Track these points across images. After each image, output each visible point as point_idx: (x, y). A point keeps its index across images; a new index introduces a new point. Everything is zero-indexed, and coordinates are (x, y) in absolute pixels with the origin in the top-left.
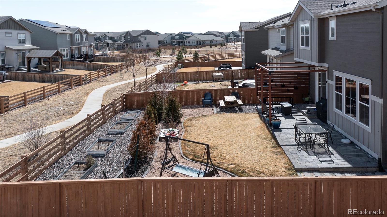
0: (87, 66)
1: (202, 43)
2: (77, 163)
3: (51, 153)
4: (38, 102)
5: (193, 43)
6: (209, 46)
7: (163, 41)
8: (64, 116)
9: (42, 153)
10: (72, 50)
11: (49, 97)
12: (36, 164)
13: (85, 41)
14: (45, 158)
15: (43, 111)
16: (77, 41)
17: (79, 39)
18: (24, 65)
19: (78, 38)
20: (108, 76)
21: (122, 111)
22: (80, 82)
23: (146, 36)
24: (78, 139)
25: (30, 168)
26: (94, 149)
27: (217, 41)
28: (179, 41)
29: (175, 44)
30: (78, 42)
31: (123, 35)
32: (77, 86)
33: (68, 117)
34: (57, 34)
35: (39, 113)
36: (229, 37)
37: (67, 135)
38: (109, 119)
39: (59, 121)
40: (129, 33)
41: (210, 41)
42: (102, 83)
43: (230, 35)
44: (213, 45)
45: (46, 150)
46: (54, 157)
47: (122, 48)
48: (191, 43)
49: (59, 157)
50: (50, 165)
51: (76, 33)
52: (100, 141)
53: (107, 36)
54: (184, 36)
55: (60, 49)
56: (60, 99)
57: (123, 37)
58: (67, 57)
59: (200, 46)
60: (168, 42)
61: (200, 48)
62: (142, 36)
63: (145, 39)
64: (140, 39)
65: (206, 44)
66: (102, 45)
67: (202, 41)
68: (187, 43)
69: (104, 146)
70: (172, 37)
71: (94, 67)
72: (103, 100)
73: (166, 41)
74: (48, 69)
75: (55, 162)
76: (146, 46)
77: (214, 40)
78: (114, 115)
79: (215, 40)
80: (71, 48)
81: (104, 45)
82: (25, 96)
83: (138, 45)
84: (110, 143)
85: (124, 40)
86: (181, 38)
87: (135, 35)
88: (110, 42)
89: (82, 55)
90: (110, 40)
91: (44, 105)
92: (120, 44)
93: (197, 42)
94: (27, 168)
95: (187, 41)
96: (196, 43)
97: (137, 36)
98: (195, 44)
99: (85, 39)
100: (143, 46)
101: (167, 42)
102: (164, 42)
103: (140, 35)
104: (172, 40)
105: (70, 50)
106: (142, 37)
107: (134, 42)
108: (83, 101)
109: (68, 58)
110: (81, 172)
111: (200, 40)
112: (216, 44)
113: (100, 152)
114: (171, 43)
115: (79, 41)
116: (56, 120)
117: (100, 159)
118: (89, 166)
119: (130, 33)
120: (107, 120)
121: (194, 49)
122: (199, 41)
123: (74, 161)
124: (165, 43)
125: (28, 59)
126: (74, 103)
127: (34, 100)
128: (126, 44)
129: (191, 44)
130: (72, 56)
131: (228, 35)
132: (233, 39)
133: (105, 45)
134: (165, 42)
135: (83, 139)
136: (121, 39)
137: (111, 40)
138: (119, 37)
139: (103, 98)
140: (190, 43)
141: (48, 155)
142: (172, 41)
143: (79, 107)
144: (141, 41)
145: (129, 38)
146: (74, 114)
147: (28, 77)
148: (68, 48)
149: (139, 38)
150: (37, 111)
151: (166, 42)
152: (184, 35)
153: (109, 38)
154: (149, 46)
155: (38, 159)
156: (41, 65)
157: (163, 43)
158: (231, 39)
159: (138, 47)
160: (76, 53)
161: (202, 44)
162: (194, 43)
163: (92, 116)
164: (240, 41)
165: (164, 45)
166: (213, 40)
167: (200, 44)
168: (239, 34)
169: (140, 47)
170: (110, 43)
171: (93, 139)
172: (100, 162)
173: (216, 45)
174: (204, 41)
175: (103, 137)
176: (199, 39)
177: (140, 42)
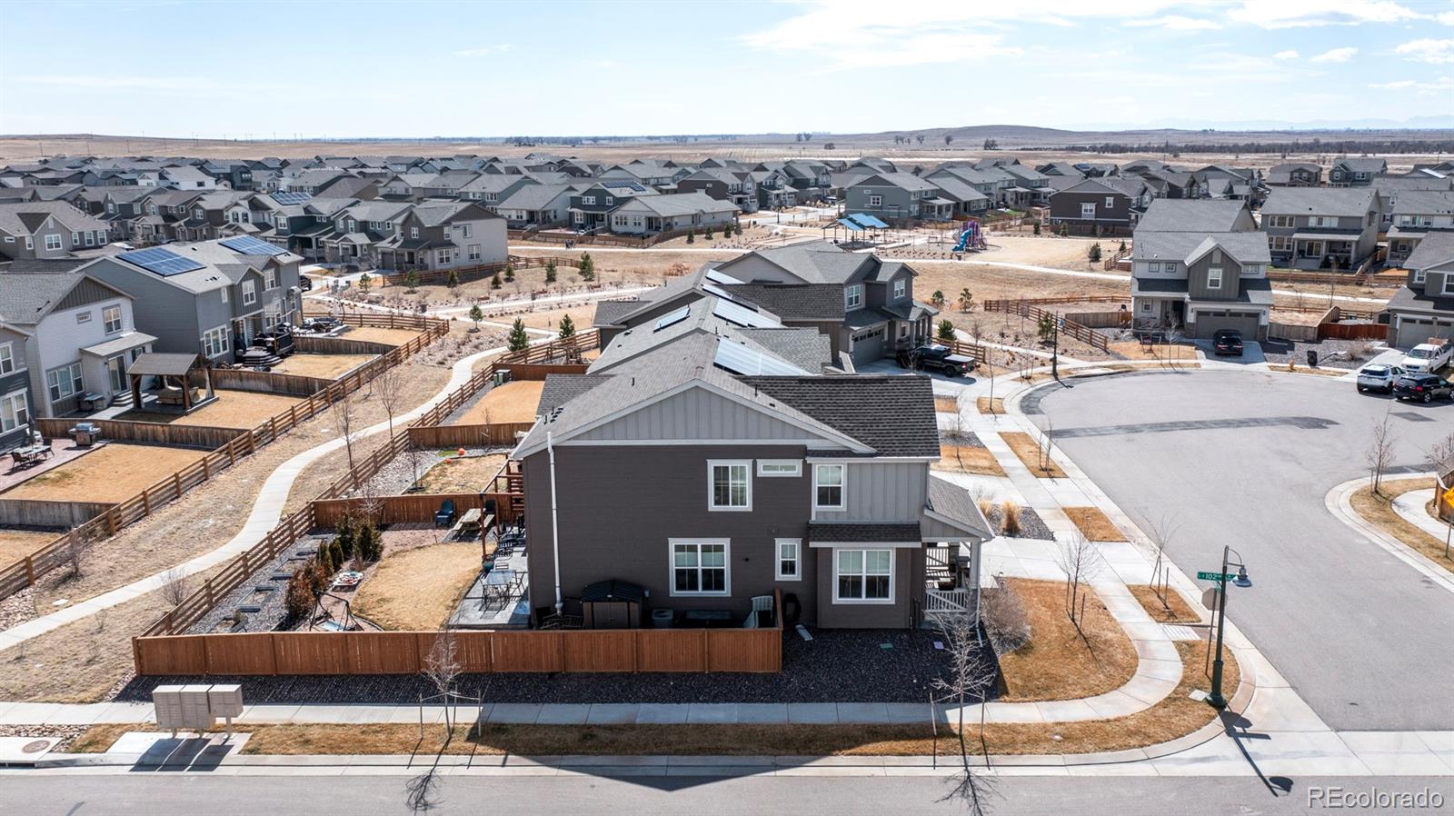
0: (273, 382)
1: (662, 226)
2: (225, 619)
3: (196, 607)
4: (168, 505)
5: (635, 223)
6: (686, 238)
7: (544, 212)
8: (215, 540)
9: (186, 606)
10: (235, 325)
11: (188, 493)
12: (180, 620)
13: (272, 286)
14: (189, 613)
15: (179, 528)
16: (247, 301)
17: (252, 294)
18: (124, 387)
19: (249, 293)
20: (320, 414)
21: (310, 533)
22: (249, 446)
23: (465, 222)
24: (230, 587)
25: (174, 625)
26: (247, 602)
27: (716, 216)
28: (594, 215)
29: (582, 227)
30: (250, 303)
31: (400, 220)
32: (244, 455)
33: (220, 542)
34: (195, 296)
35: (173, 533)
36: (773, 187)
37: (213, 584)
38: (281, 551)
39: (207, 550)
40: (413, 216)
41: (691, 217)
42: (300, 440)
43: (774, 182)
44: (699, 232)
45: (190, 603)
46: (199, 612)
47: (397, 263)
48: (630, 223)
49: (205, 612)
50: (196, 621)
51: (245, 279)
52: (259, 590)
53: (353, 219)
54: (611, 198)
55: (205, 333)
56: (209, 496)
57: (398, 224)
58: (225, 349)
59: (656, 235)
60: (559, 218)
61: (656, 243)
62: (454, 223)
63: (466, 235)
64: (448, 235)
65: (676, 228)
66: (338, 248)
67: (665, 218)
68: (617, 223)
69: (261, 597)
70: (571, 198)
71: (289, 384)
72: (288, 501)
73: (555, 212)
74: (180, 401)
75: (200, 617)
76: (468, 257)
77: (704, 213)
78: (292, 541)
79: (707, 212)
80: (233, 322)
81: (344, 249)
82: (145, 499)
83: (441, 254)
84: (269, 593)
85: (402, 234)
86: (601, 205)
87: (435, 225)
88: (360, 239)
89: (262, 335)
90: (361, 232)
91: (180, 515)
92: (390, 250)
93: (650, 220)
94: (171, 625)
95: (617, 218)
96: (644, 223)
97: (440, 228)
98: (643, 229)
99: (272, 281)
100: (459, 257)
101: (558, 213)
102: (549, 217)
103: (447, 223)
104: (573, 210)
105: (230, 330)
106: (455, 227)
107: (430, 247)
108: (252, 502)
109: (228, 351)
110: (228, 628)
111: (657, 216)
112: (709, 229)
113: (256, 606)
114: (569, 223)
115: (252, 299)
116: (202, 550)
117: (252, 614)
118: (237, 621)
119: (416, 217)
120: (297, 536)
121: (637, 247)
122: (656, 219)
123: (223, 616)
124: (550, 221)
125: (134, 378)
126: (234, 508)
127: (161, 503)
128: (409, 253)
129: (630, 228)
130: (238, 343)
131: (768, 181)
132: (784, 194)
133: (347, 249)
134: (552, 217)
135: (236, 587)
136: (393, 232)
137: (364, 234)
138: (388, 224)
139: (289, 495)
140: (626, 223)
141: (192, 610)
142: (571, 214)
143: (241, 518)
144: (453, 241)
145: (415, 231)
146: (232, 535)
147: (139, 432)
148: (225, 326)
149: (446, 230)
150: (170, 528)
151: (555, 217)
152: (610, 195)
153: (358, 225)
154: (478, 256)
155: (182, 615)
156: (163, 390)
157: (543, 219)
158: (778, 195)
159: (442, 260)
160: (247, 332)
161: (662, 230)
162: (639, 224)
163: (248, 553)
164: (808, 202)
165: (547, 225)
166: (701, 213)
167: (658, 228)
168: (809, 177)
169: (448, 259)
170: (361, 246)
171: (250, 585)
172: (251, 617)
173: (708, 233)
174: (672, 217)
175: (264, 584)
176: (654, 211)
177: (450, 244)
